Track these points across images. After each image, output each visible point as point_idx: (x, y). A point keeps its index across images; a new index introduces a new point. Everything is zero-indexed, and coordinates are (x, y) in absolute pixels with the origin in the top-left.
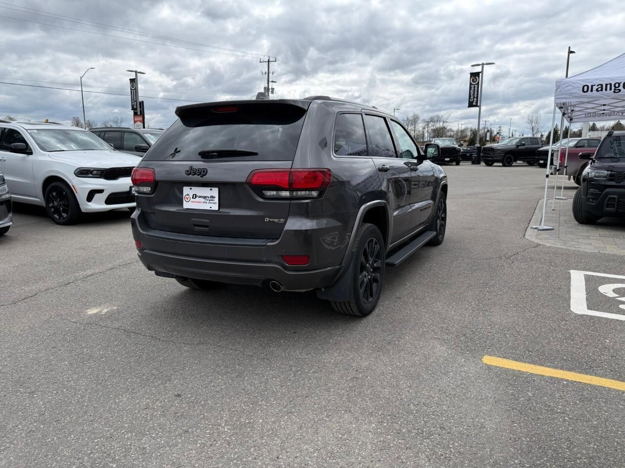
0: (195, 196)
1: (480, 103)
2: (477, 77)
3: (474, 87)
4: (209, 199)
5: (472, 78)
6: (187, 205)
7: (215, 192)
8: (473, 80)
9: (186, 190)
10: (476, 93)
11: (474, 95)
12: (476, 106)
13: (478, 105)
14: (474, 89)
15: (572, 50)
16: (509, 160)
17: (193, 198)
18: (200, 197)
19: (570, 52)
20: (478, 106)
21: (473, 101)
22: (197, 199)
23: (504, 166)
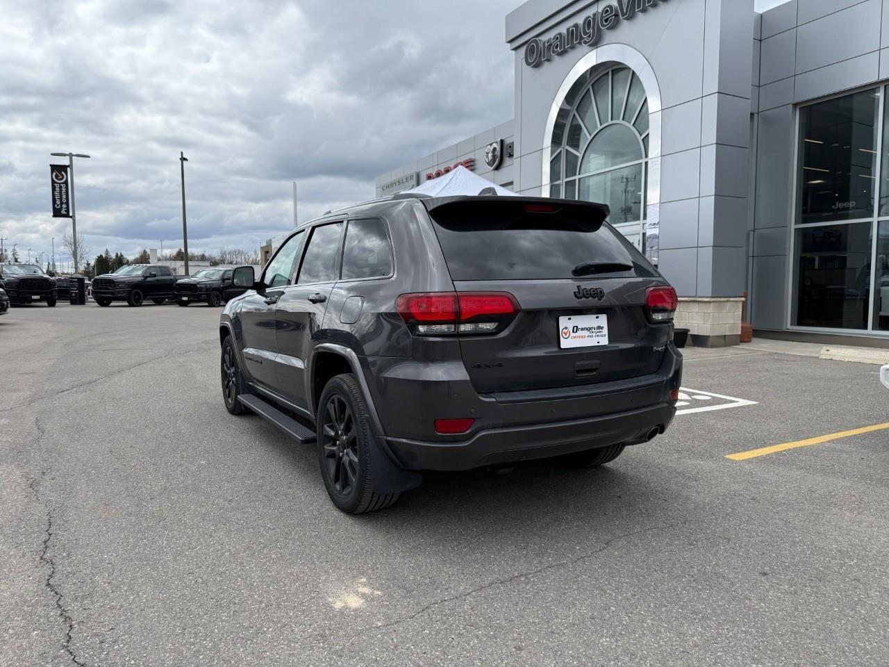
0: (576, 329)
1: (74, 212)
2: (63, 173)
3: (61, 187)
4: (596, 331)
5: (54, 174)
6: (565, 344)
7: (603, 320)
8: (57, 177)
9: (564, 322)
10: (64, 197)
11: (61, 198)
12: (67, 216)
13: (71, 214)
14: (61, 191)
15: (184, 156)
16: (137, 297)
17: (573, 332)
18: (583, 329)
19: (183, 159)
20: (71, 217)
21: (61, 208)
22: (580, 333)
23: (131, 305)
